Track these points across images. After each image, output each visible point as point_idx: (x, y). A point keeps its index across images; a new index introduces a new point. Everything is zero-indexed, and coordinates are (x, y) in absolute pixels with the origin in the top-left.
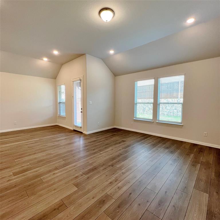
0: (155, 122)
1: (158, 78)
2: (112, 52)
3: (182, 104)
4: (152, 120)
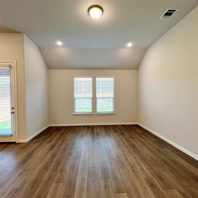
0: (94, 114)
1: (96, 77)
2: (59, 43)
3: (113, 99)
4: (92, 113)
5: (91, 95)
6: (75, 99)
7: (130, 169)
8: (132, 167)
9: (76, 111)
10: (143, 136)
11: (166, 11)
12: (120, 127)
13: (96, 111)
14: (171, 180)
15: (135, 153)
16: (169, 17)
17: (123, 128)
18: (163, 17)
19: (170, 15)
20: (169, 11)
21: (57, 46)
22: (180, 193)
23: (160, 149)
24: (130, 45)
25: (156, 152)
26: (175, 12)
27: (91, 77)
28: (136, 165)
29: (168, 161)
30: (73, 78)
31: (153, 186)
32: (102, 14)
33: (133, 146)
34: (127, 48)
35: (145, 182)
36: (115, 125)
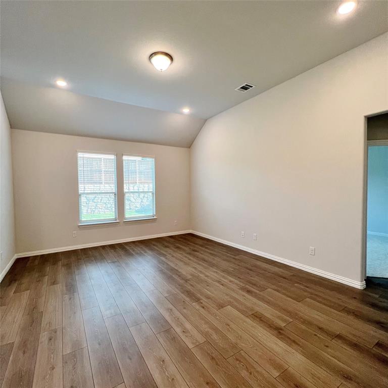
3: (153, 193)
4: (116, 220)
5: (113, 188)
6: (80, 195)
7: (218, 285)
8: (219, 282)
9: (83, 220)
10: (206, 246)
11: (244, 85)
12: (168, 240)
13: (124, 216)
14: (262, 283)
15: (212, 267)
16: (244, 91)
17: (173, 240)
18: (238, 89)
19: (246, 90)
20: (246, 85)
21: (54, 87)
22: (273, 289)
23: (236, 257)
24: (186, 110)
25: (234, 260)
26: (251, 88)
27: (114, 154)
28: (222, 279)
29: (251, 267)
30: (76, 152)
31: (249, 292)
32: (171, 64)
33: (204, 260)
34: (182, 114)
35: (240, 291)
36: (158, 238)
